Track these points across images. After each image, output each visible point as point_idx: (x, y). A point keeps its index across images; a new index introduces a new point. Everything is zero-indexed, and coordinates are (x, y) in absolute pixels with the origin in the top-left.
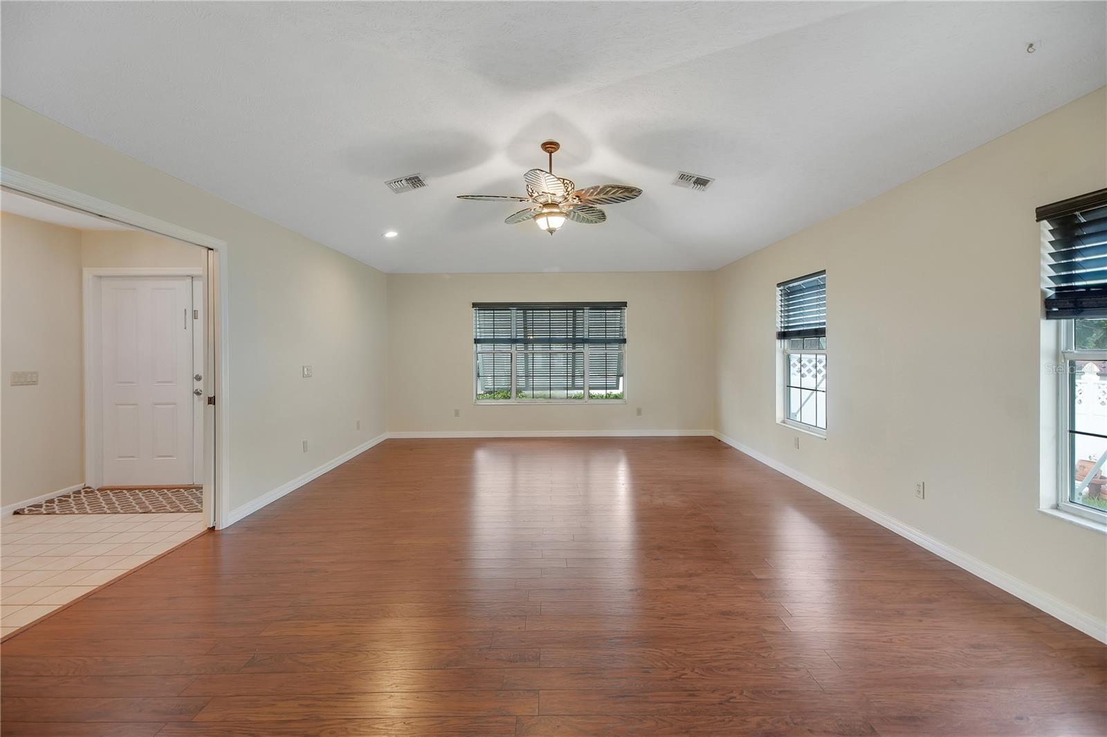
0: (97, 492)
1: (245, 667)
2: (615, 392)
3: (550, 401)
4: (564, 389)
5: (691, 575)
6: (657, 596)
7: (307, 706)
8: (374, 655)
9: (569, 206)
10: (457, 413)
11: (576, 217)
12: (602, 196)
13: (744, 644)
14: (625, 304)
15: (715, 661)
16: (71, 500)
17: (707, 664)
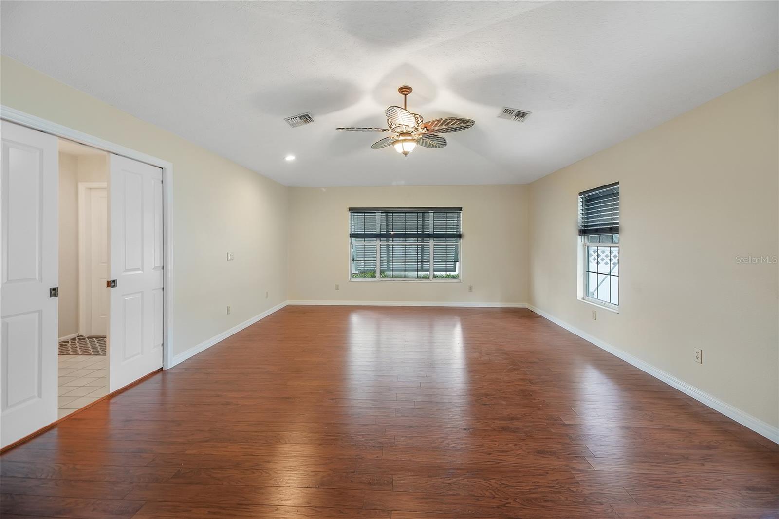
0: (87, 339)
1: (172, 478)
2: (452, 273)
3: (404, 279)
4: (415, 271)
5: (512, 419)
6: (486, 435)
7: (214, 513)
8: (267, 473)
9: (419, 135)
10: (337, 288)
11: (424, 144)
12: (444, 126)
13: (557, 480)
14: (460, 209)
15: (534, 493)
16: (69, 345)
17: (526, 496)
